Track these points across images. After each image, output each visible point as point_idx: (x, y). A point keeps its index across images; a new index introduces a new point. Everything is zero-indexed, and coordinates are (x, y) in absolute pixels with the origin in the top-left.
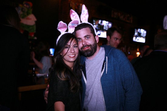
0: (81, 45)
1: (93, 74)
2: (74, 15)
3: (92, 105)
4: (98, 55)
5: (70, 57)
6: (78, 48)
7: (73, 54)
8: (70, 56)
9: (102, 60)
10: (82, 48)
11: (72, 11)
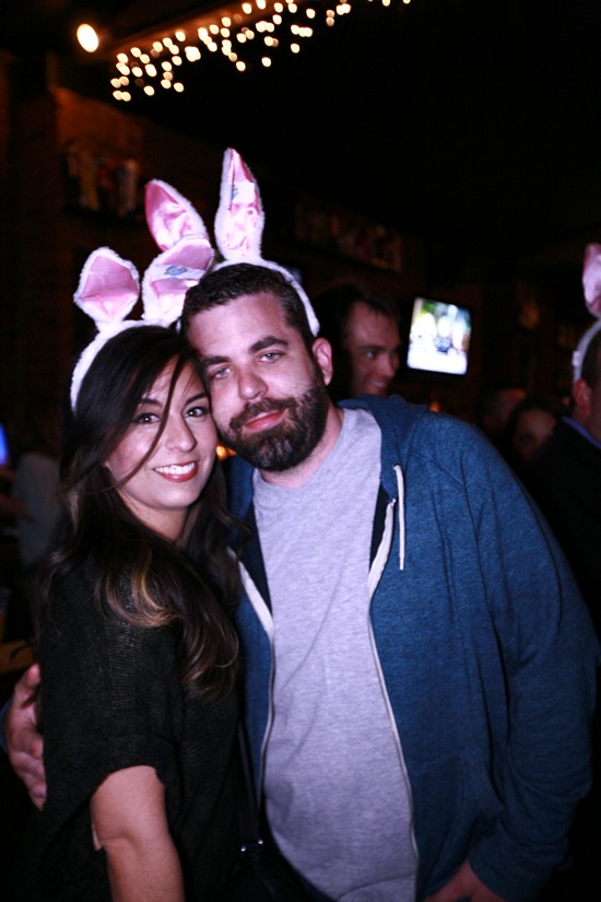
0: (228, 403)
1: (312, 578)
2: (174, 216)
3: (317, 765)
4: (335, 459)
5: (168, 477)
6: (215, 423)
7: (187, 458)
8: (166, 470)
9: (361, 486)
10: (237, 422)
11: (158, 188)
